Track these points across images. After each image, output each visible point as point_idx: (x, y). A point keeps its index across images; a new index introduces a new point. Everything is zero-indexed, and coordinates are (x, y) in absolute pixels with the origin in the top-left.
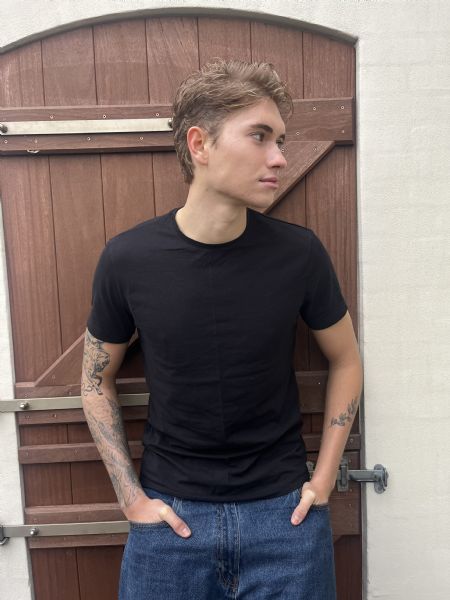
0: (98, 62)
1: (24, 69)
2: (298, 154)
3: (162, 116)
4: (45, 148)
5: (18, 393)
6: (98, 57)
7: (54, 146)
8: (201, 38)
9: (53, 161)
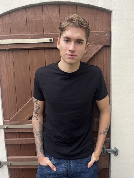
0: (27, 20)
1: (4, 23)
2: (91, 50)
3: (48, 37)
4: (11, 48)
5: (4, 123)
6: (27, 18)
7: (14, 47)
8: (60, 12)
9: (14, 52)
